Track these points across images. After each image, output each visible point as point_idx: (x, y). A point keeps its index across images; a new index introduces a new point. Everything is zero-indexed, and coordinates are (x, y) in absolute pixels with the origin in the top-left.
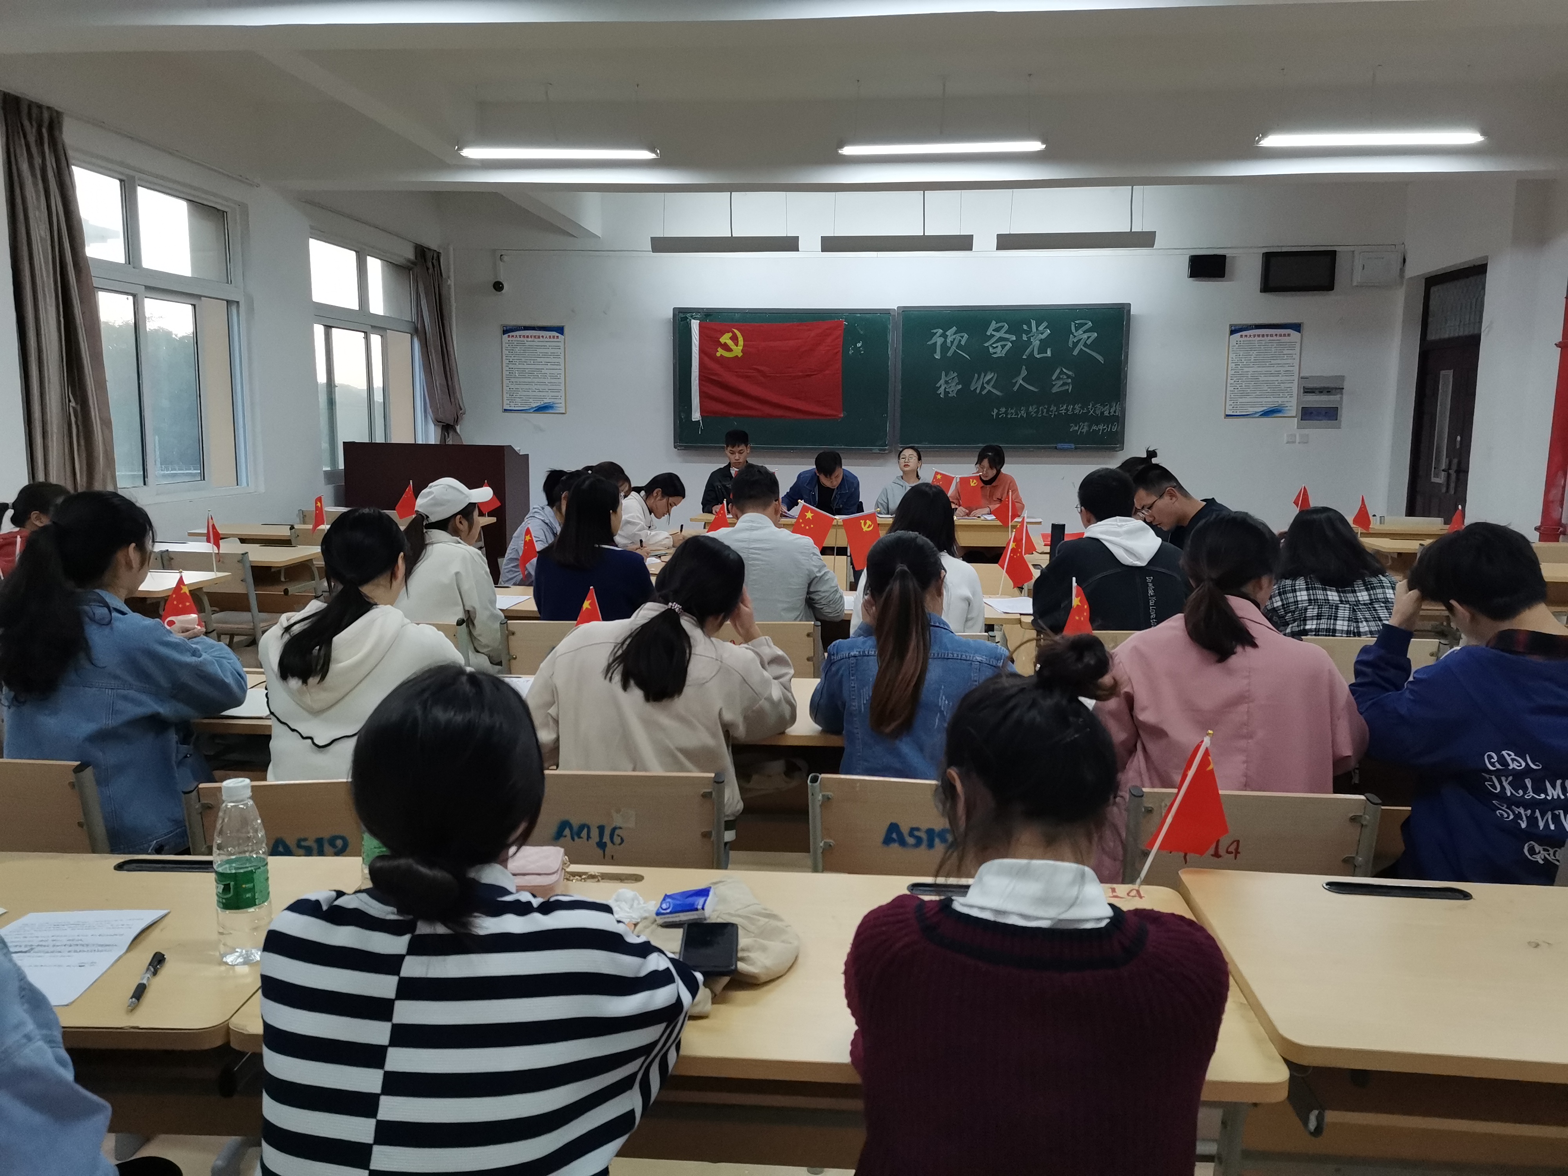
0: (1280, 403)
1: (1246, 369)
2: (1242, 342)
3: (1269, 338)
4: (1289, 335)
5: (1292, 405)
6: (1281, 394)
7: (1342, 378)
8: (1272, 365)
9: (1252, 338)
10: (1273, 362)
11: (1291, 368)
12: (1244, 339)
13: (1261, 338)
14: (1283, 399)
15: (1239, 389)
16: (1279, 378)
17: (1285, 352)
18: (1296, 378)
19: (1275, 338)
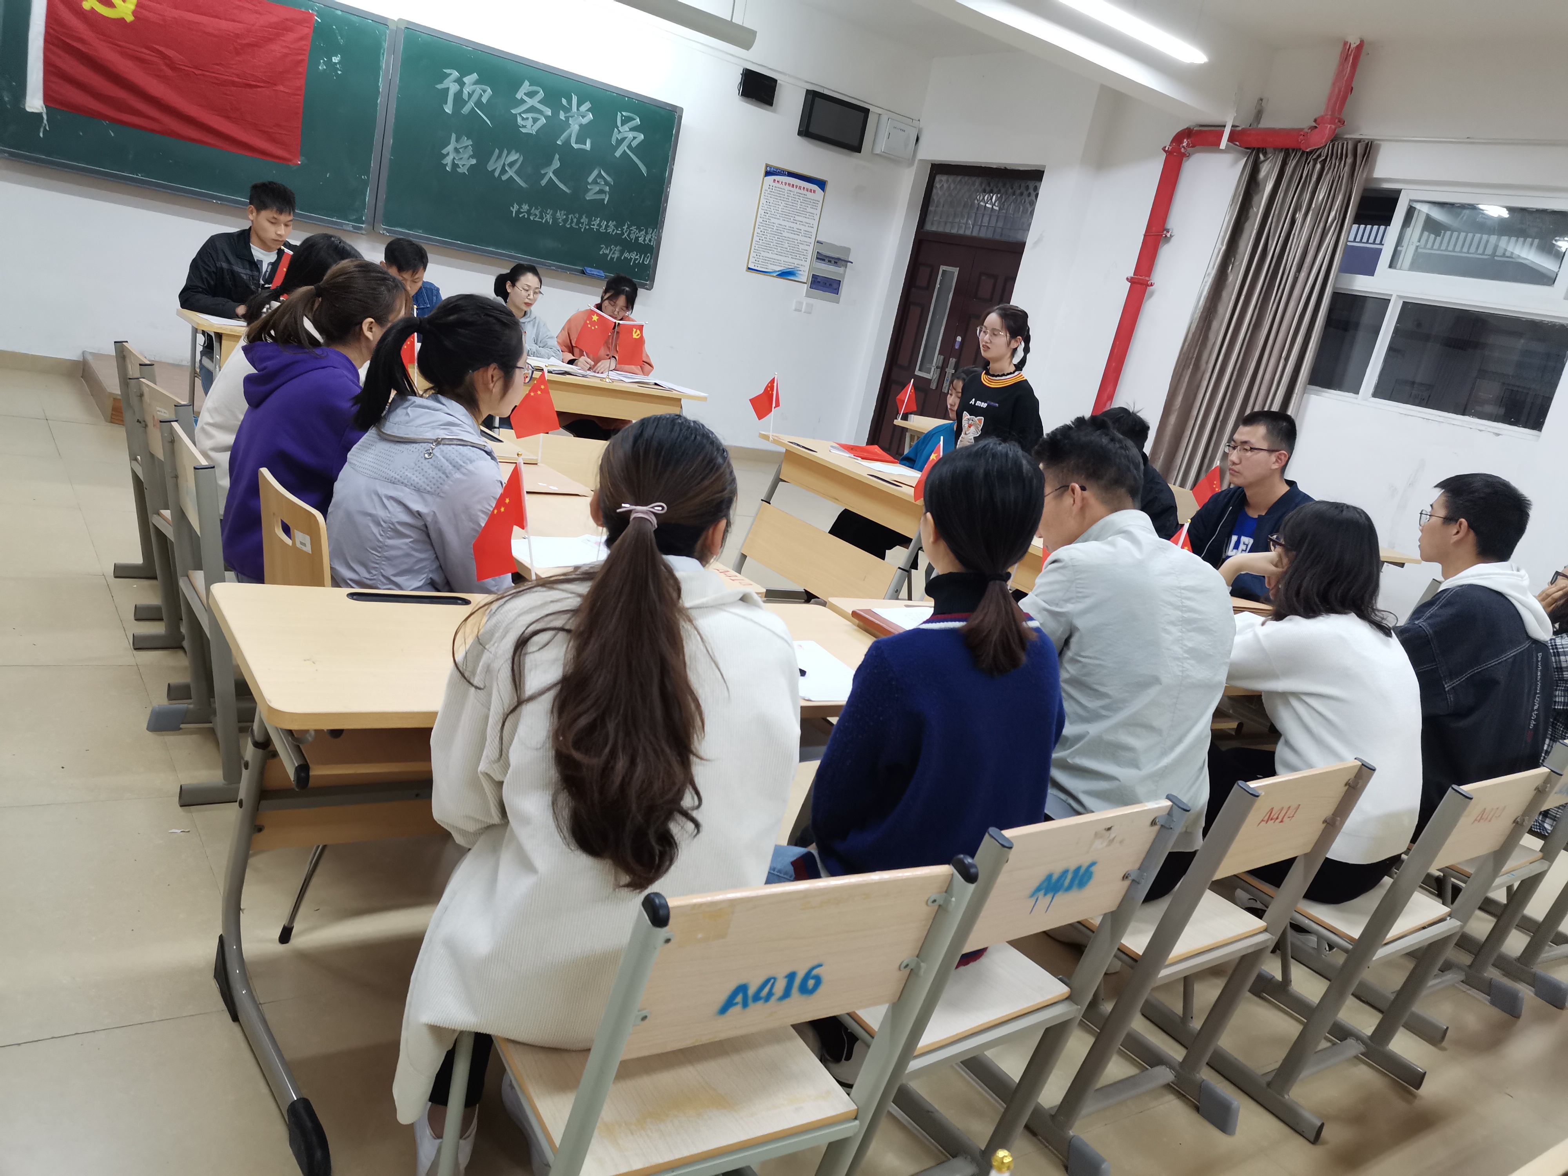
0: (796, 265)
1: (773, 220)
2: (774, 188)
3: (798, 190)
4: (814, 191)
5: (805, 269)
6: (798, 256)
7: (847, 251)
8: (795, 222)
9: (783, 186)
10: (797, 218)
11: (810, 229)
12: (776, 184)
13: (791, 188)
14: (796, 262)
15: (764, 241)
16: (799, 238)
17: (809, 210)
18: (813, 240)
19: (802, 191)
